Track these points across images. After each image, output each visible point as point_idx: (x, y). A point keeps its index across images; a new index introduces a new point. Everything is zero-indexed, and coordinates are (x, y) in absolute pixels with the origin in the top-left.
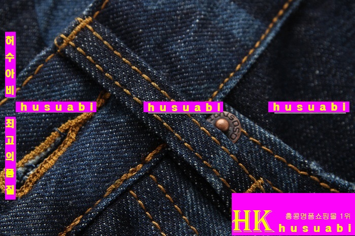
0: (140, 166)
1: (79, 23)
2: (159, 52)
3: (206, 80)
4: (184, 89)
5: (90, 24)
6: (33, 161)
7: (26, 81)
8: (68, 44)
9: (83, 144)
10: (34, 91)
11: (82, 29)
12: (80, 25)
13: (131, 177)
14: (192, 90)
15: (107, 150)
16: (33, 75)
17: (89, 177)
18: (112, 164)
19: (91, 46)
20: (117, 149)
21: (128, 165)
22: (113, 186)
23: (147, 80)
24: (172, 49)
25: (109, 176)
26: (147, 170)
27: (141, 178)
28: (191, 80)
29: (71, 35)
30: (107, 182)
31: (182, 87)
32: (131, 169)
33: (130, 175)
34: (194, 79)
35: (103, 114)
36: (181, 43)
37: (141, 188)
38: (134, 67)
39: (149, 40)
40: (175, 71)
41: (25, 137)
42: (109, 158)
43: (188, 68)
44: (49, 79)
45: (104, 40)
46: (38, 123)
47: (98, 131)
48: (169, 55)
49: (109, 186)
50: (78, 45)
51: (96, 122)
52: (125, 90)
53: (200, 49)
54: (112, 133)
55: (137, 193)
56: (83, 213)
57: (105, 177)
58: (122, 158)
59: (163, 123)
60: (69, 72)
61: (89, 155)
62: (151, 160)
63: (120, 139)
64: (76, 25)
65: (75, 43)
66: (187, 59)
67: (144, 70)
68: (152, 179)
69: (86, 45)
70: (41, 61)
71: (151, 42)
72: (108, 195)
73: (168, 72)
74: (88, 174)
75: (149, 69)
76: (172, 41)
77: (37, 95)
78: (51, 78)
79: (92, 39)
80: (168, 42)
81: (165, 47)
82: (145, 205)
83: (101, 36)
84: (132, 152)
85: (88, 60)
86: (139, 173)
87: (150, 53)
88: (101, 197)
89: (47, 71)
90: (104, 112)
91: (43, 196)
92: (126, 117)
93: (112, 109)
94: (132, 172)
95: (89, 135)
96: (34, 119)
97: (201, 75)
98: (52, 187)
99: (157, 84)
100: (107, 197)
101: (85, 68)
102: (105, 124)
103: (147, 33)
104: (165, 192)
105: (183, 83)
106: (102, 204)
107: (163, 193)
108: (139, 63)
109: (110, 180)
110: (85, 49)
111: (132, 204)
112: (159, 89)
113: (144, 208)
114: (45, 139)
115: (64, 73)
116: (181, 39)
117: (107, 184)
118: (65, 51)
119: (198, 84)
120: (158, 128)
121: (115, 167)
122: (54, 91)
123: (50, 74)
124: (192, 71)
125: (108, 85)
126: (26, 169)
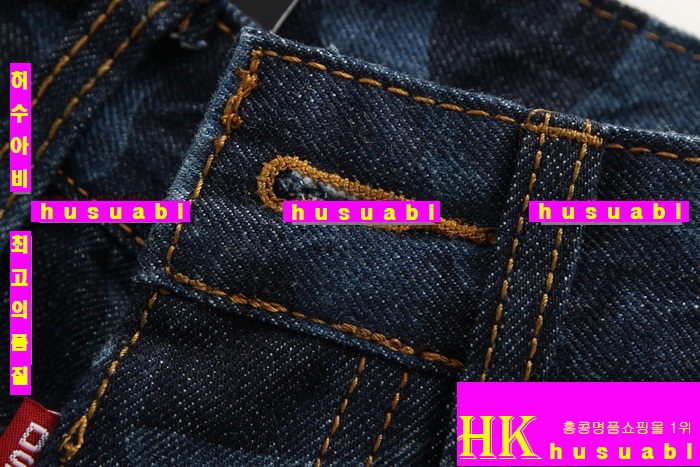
0: (411, 351)
1: (581, 131)
2: (609, 278)
3: (608, 373)
4: (572, 347)
5: (591, 147)
6: (333, 190)
7: (449, 106)
8: (539, 135)
9: (395, 249)
10: (440, 127)
11: (575, 140)
12: (579, 134)
13: (384, 347)
14: (577, 362)
15: (404, 288)
16: (465, 111)
17: (349, 287)
18: (388, 309)
19: (554, 170)
20: (415, 302)
21: (402, 332)
22: (354, 328)
23: (545, 285)
24: (625, 294)
25: (366, 315)
26: (409, 364)
27: (392, 362)
28: (592, 351)
29: (555, 129)
30: (357, 317)
31: (573, 343)
32: (396, 340)
33: (387, 343)
34: (596, 354)
35: (461, 251)
36: (643, 301)
37: (377, 372)
38: (556, 253)
39: (619, 252)
40: (594, 319)
41: (363, 157)
42: (395, 299)
43: (609, 334)
44: (470, 138)
45: (576, 184)
46: (394, 163)
47: (430, 258)
48: (614, 293)
49: (352, 323)
50: (545, 149)
51: (442, 248)
52: (511, 260)
53: (650, 336)
54: (438, 280)
55: (367, 370)
56: (291, 309)
57: (362, 311)
58: (406, 317)
59: (491, 346)
60: (499, 161)
61: (382, 268)
62: (428, 361)
63: (433, 298)
64: (576, 128)
65: (547, 143)
66: (620, 325)
67: (560, 272)
68: (402, 379)
69: (552, 161)
70: (494, 109)
71: (617, 256)
72: (337, 330)
73: (585, 309)
74: (352, 282)
75: (566, 278)
76: (638, 286)
77: (437, 134)
78: (473, 140)
79: (567, 165)
80: (633, 281)
81: (622, 280)
82: (355, 391)
83: (580, 175)
84: (423, 327)
85: (530, 178)
86: (398, 355)
87: (598, 264)
88: (329, 322)
89: (481, 127)
90: (465, 251)
91: (282, 237)
92: (474, 286)
93: (477, 259)
94: (394, 344)
95: (415, 249)
96: (396, 153)
97: (611, 361)
98: (305, 243)
99: (548, 303)
100: (334, 330)
101: (515, 181)
102: (446, 263)
103: (629, 241)
104: (393, 408)
105: (579, 340)
106: (318, 328)
107: (390, 407)
108: (568, 258)
109: (361, 321)
110: (543, 163)
111: (345, 371)
112: (542, 311)
113: (350, 392)
114: (377, 188)
115: (493, 155)
116: (649, 298)
117: (353, 319)
118: (525, 135)
119: (593, 365)
120: (479, 343)
121: (385, 314)
122: (456, 157)
123: (478, 135)
124: (607, 344)
125: (506, 231)
126: (315, 187)
